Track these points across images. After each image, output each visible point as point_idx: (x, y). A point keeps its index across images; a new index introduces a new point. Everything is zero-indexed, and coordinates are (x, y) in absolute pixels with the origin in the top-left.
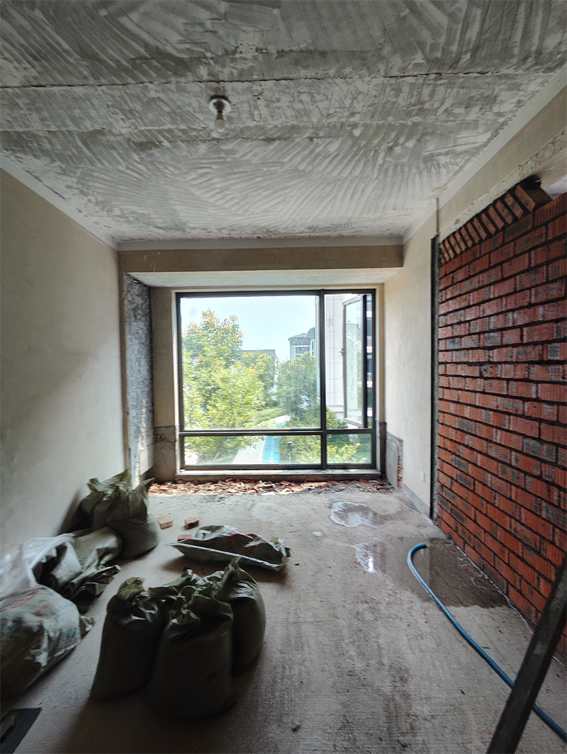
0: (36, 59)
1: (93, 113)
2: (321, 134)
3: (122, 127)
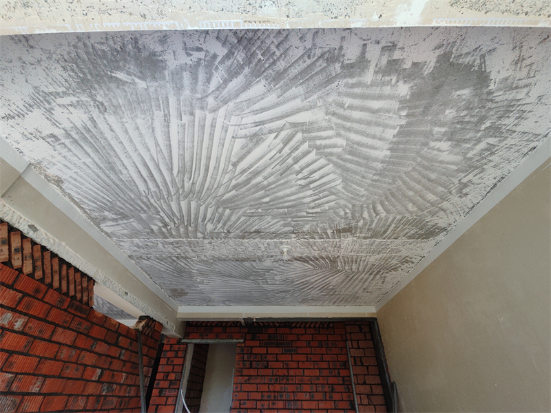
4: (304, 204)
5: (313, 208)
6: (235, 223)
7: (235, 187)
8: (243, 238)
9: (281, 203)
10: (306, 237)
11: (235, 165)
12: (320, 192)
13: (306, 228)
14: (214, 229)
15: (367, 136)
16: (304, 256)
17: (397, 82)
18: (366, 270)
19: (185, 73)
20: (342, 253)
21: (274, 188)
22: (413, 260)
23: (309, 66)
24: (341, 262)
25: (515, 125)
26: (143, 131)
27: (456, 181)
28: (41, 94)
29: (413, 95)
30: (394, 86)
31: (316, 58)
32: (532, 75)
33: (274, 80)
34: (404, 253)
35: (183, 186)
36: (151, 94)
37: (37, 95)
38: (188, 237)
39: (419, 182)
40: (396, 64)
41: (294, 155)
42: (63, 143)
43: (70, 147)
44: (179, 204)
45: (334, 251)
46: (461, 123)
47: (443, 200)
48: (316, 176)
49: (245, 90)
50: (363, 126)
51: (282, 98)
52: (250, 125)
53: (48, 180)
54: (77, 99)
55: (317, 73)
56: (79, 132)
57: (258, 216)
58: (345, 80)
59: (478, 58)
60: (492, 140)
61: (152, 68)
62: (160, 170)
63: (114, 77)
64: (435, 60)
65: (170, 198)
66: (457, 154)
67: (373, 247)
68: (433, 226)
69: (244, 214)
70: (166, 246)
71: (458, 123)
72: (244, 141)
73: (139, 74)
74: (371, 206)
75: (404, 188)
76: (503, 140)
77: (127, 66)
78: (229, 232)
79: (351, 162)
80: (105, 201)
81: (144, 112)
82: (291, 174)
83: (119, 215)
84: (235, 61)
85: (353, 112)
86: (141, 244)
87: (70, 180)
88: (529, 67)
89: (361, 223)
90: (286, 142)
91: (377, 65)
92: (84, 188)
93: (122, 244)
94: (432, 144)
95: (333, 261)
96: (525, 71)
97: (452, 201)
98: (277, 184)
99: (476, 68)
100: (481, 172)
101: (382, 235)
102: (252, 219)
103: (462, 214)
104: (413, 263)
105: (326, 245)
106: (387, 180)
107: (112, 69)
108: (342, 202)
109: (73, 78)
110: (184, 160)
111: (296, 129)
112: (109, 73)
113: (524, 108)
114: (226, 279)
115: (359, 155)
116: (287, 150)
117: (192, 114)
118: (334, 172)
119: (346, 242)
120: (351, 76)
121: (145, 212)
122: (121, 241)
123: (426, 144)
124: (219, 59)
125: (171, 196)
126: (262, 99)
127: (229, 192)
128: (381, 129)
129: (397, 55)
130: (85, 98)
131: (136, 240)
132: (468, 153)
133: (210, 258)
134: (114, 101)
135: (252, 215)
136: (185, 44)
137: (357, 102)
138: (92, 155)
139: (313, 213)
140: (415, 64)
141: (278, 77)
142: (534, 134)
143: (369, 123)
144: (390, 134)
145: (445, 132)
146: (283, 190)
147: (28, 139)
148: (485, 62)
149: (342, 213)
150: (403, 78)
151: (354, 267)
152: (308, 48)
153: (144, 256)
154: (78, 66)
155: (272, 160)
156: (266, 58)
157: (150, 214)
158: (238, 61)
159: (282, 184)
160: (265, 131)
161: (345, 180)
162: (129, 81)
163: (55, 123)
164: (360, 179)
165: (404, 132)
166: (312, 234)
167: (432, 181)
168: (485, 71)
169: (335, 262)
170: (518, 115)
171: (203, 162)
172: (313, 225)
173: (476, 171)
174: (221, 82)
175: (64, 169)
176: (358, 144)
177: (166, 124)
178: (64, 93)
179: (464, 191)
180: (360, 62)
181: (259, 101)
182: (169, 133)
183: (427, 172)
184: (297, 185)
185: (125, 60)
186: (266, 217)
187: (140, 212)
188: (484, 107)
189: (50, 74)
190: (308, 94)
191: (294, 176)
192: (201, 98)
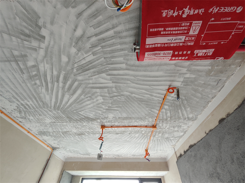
0: (55, 118)
1: (67, 128)
2: (133, 133)
3: (75, 131)
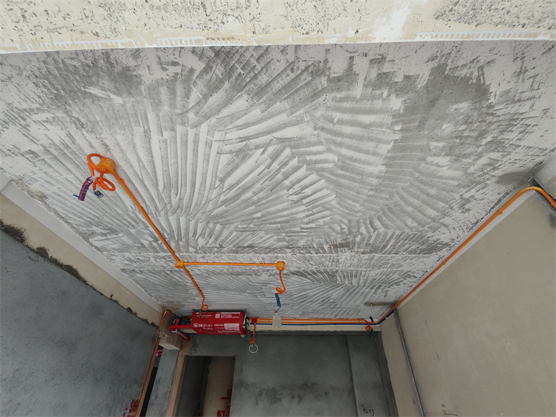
2: (216, 249)
4: (298, 219)
5: (307, 223)
6: (227, 238)
7: (224, 202)
8: (236, 253)
9: (273, 218)
10: (302, 252)
11: (222, 181)
12: (314, 208)
13: (302, 243)
14: (206, 244)
15: (360, 151)
16: (301, 270)
17: (389, 95)
18: (367, 284)
19: (162, 88)
20: (340, 267)
21: (265, 204)
22: (416, 274)
23: (293, 80)
24: (340, 277)
25: (519, 139)
26: (124, 148)
27: (458, 197)
28: (15, 110)
29: (406, 109)
30: (385, 100)
31: (300, 71)
32: (536, 87)
33: (256, 94)
34: (406, 268)
35: (170, 202)
36: (129, 110)
37: (12, 112)
38: (180, 251)
39: (418, 198)
40: (387, 77)
41: (283, 170)
42: (43, 160)
43: (50, 163)
44: (168, 219)
45: (332, 265)
46: (461, 137)
47: (445, 215)
48: (308, 191)
49: (226, 105)
50: (355, 141)
51: (266, 113)
52: (234, 141)
53: (32, 196)
54: (53, 116)
55: (302, 87)
56: (57, 148)
57: (250, 231)
58: (333, 94)
59: (476, 70)
60: (494, 155)
61: (127, 83)
62: (145, 186)
63: (88, 93)
64: (429, 73)
65: (157, 213)
66: (457, 169)
67: (373, 262)
68: (435, 241)
69: (236, 229)
70: (158, 260)
71: (456, 137)
72: (229, 156)
73: (114, 90)
74: (368, 222)
75: (402, 203)
76: (507, 155)
77: (101, 82)
78: (221, 246)
79: (344, 177)
80: (92, 216)
81: (123, 128)
82: (281, 189)
83: (108, 229)
84: (214, 76)
85: (343, 127)
86: (132, 258)
87: (53, 195)
88: (532, 79)
89: (358, 239)
90: (274, 157)
91: (366, 78)
92: (69, 204)
93: (113, 257)
94: (430, 159)
95: (332, 275)
96: (528, 83)
97: (453, 217)
98: (267, 200)
99: (474, 81)
100: (483, 188)
101: (381, 250)
102: (244, 235)
103: (465, 230)
104: (416, 277)
105: (323, 260)
106: (383, 195)
107: (85, 85)
108: (338, 218)
109: (46, 94)
110: (169, 175)
111: (283, 144)
112: (83, 89)
113: (528, 122)
114: (223, 292)
115: (352, 171)
116: (275, 165)
117: (173, 130)
118: (327, 188)
119: (344, 257)
120: (339, 89)
121: (134, 227)
122: (112, 255)
123: (424, 159)
124: (196, 73)
125: (159, 212)
126: (246, 114)
127: (218, 207)
128: (373, 144)
129: (387, 68)
130: (60, 114)
131: (127, 255)
132: (469, 168)
133: (205, 271)
134: (91, 117)
135: (244, 231)
136: (159, 58)
137: (346, 117)
138: (74, 171)
139: (308, 229)
140: (407, 78)
141: (261, 91)
142: (540, 149)
143: (361, 138)
144: (384, 149)
145: (444, 147)
146: (275, 205)
147: (7, 155)
148: (483, 74)
149: (338, 228)
150: (395, 91)
151: (354, 281)
152: (290, 61)
153: (137, 270)
154: (50, 83)
155: (261, 175)
156: (246, 72)
157: (139, 229)
158: (217, 75)
159: (273, 200)
160: (251, 147)
161: (339, 196)
162: (104, 96)
163: (33, 140)
164: (355, 194)
165: (398, 147)
166: (308, 248)
167: (432, 196)
168: (484, 84)
169: (333, 276)
170: (521, 129)
171: (189, 178)
172: (309, 240)
173: (478, 187)
174: (201, 97)
175: (46, 185)
176: (351, 159)
177: (147, 139)
178: (38, 109)
179: (467, 207)
180: (347, 75)
181: (242, 116)
182: (150, 149)
183: (426, 187)
184: (289, 201)
185: (98, 75)
186: (259, 232)
187: (128, 227)
188: (484, 121)
189: (22, 90)
190: (293, 109)
191: (285, 191)
192: (182, 114)
